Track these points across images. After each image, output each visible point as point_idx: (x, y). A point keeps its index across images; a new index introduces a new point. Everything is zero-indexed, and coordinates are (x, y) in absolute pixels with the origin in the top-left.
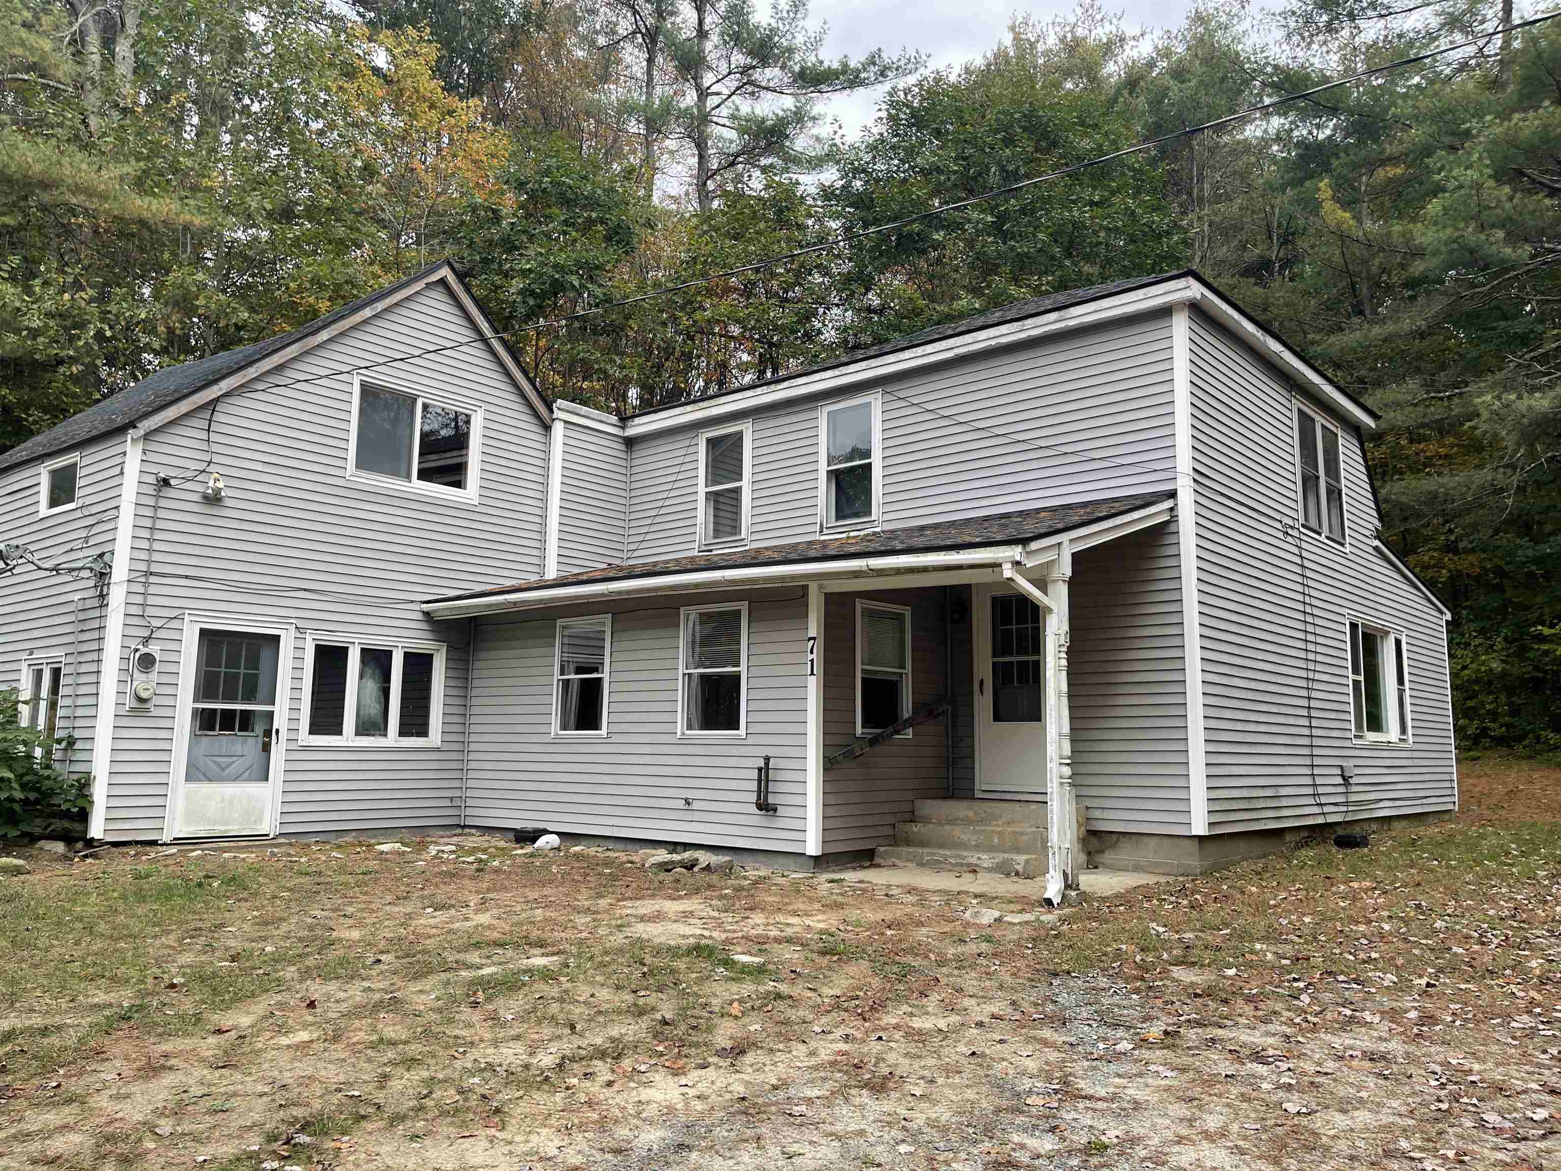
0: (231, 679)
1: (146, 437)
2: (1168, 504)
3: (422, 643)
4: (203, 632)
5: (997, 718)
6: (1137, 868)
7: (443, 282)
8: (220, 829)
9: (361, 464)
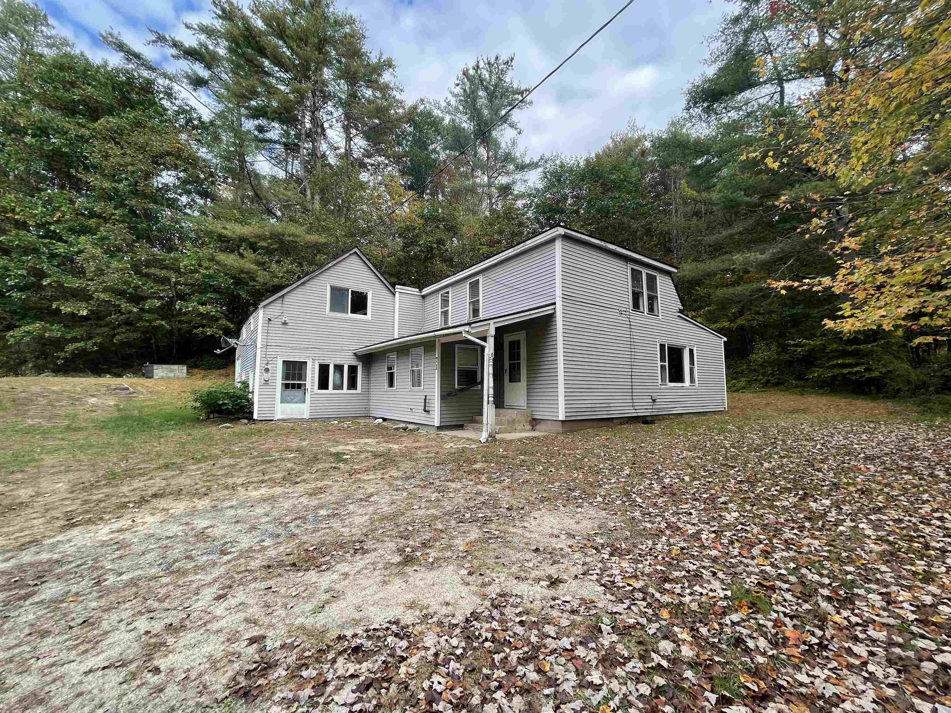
0: (294, 374)
1: (264, 307)
2: (553, 307)
3: (354, 363)
4: (284, 361)
5: (510, 381)
6: (545, 431)
7: (355, 253)
8: (291, 417)
9: (332, 309)
